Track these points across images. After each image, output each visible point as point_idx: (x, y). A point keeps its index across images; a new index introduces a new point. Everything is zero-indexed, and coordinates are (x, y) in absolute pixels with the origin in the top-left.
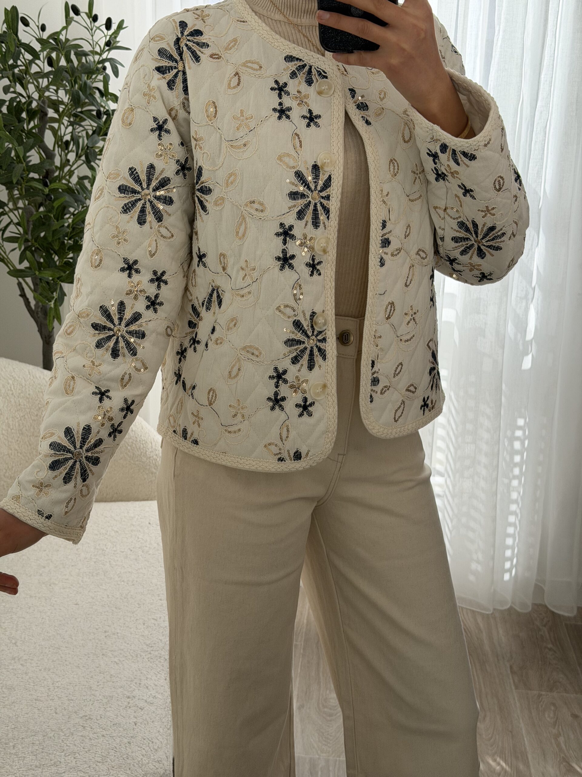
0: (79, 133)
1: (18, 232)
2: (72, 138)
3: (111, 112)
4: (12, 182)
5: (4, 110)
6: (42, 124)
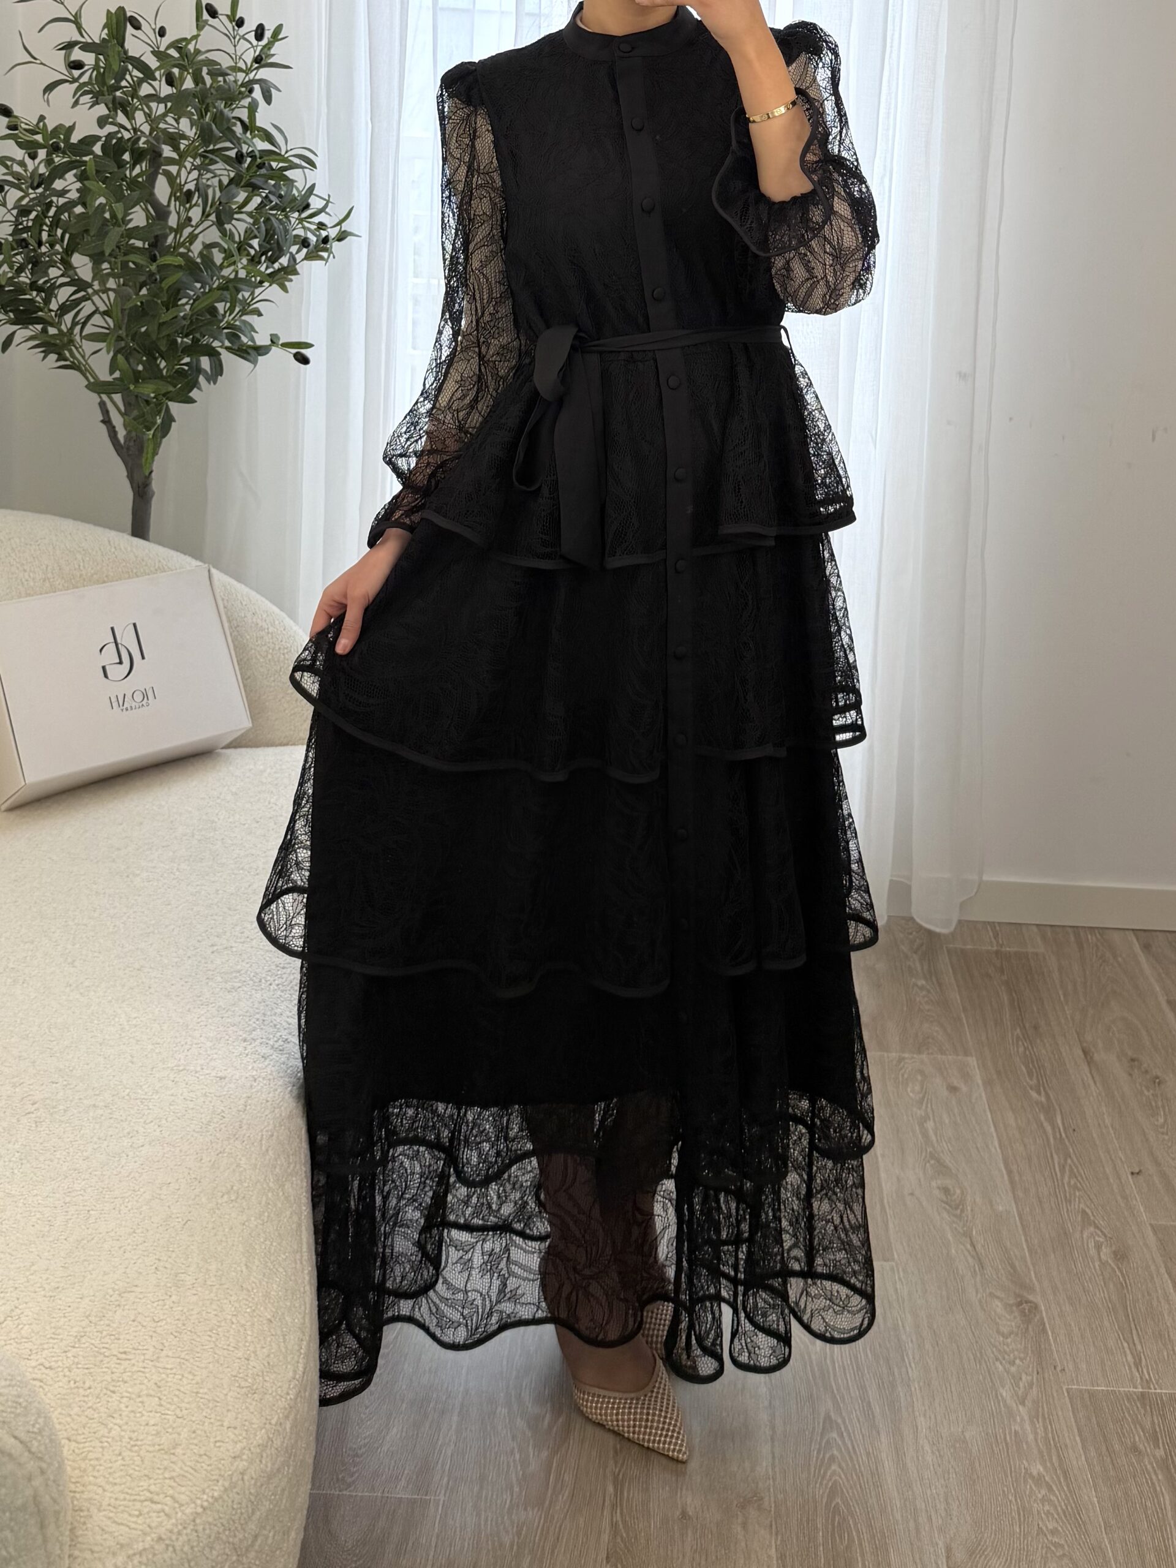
0: (208, 179)
1: (106, 326)
2: (197, 189)
3: (257, 154)
4: (102, 253)
5: (97, 149)
6: (152, 170)
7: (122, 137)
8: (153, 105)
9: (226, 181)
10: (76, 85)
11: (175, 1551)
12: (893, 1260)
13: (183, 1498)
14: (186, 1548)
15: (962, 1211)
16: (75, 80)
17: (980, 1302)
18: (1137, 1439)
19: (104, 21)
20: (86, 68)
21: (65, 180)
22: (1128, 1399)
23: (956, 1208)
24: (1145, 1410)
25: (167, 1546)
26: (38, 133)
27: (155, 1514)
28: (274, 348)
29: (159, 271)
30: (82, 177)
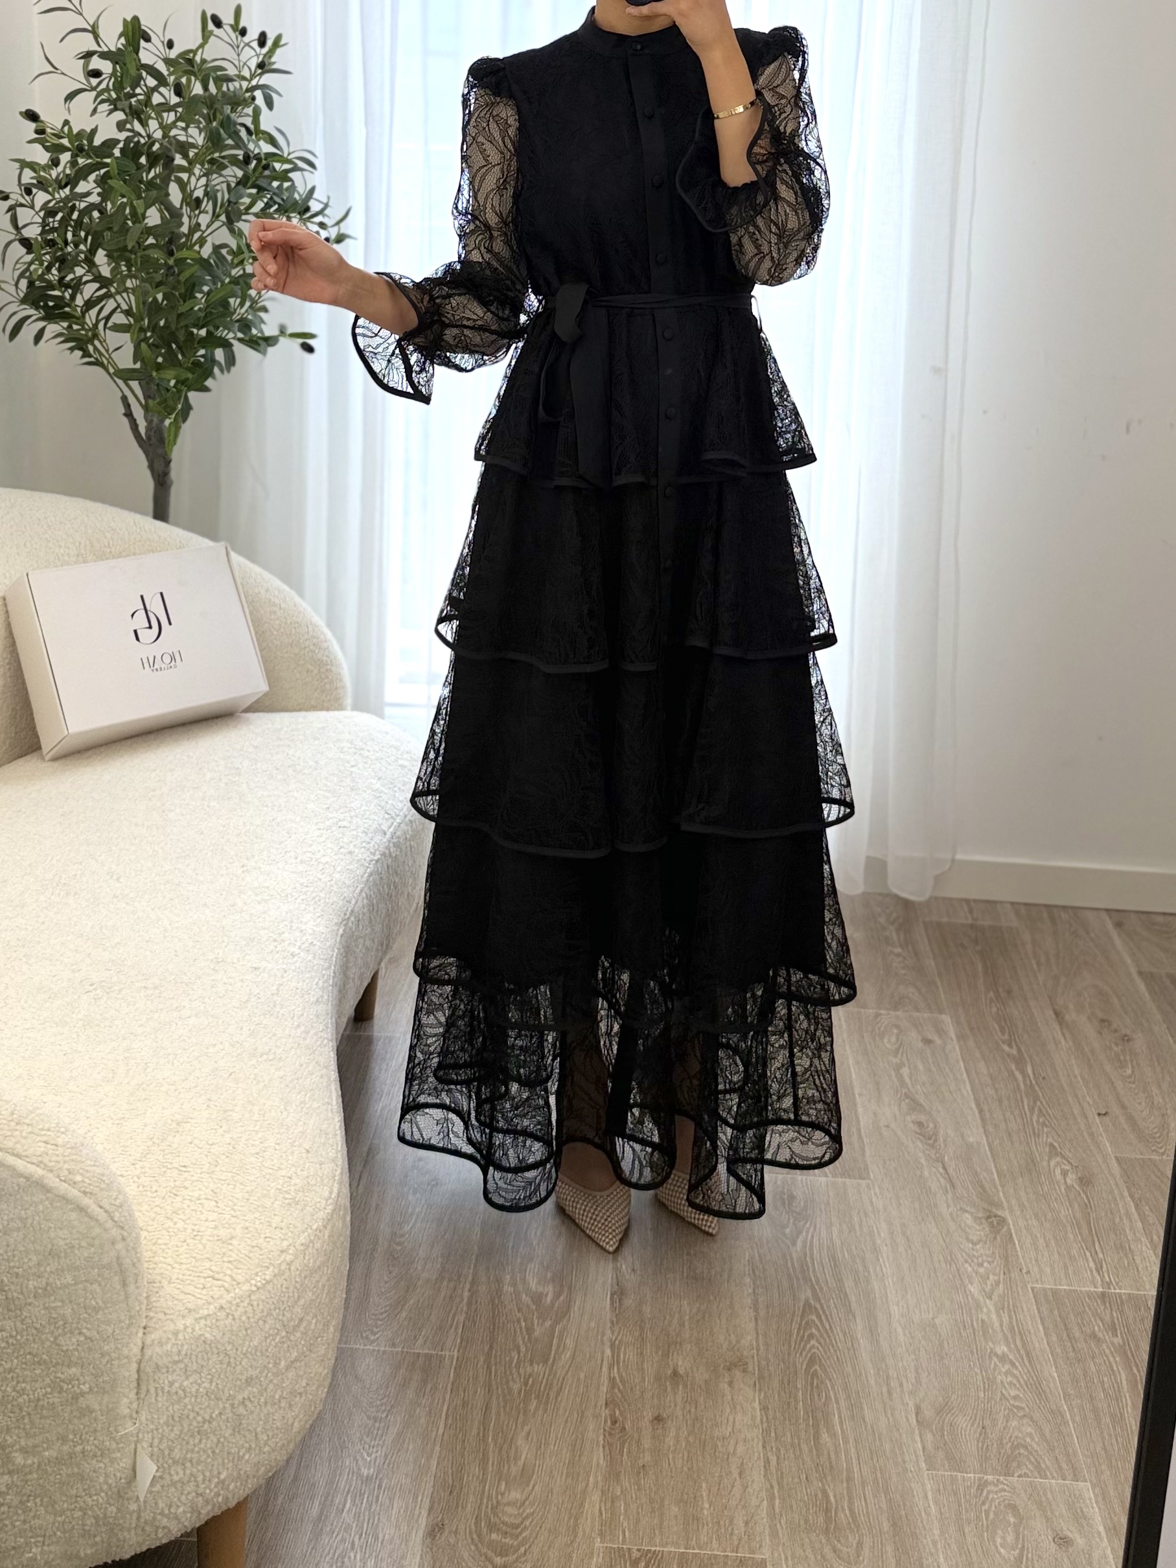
3: (263, 156)
4: (125, 248)
5: (117, 152)
6: (167, 172)
7: (139, 141)
8: (165, 115)
9: (233, 185)
10: (94, 93)
11: (234, 1319)
12: (870, 1179)
13: (240, 1278)
14: (244, 1318)
15: (935, 1141)
16: (93, 89)
17: (951, 1214)
18: (1096, 1328)
19: (121, 29)
20: (104, 76)
21: (88, 182)
22: (1089, 1298)
23: (930, 1139)
24: (1105, 1304)
25: (228, 1315)
26: (63, 137)
27: (216, 1289)
28: (282, 339)
29: (176, 265)
30: (102, 182)
